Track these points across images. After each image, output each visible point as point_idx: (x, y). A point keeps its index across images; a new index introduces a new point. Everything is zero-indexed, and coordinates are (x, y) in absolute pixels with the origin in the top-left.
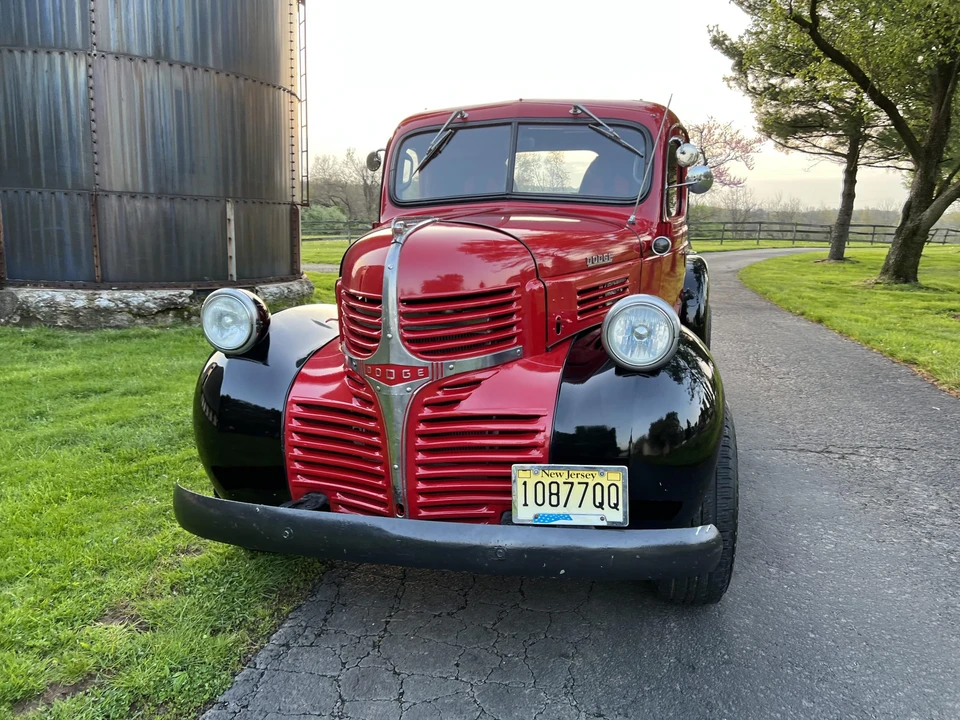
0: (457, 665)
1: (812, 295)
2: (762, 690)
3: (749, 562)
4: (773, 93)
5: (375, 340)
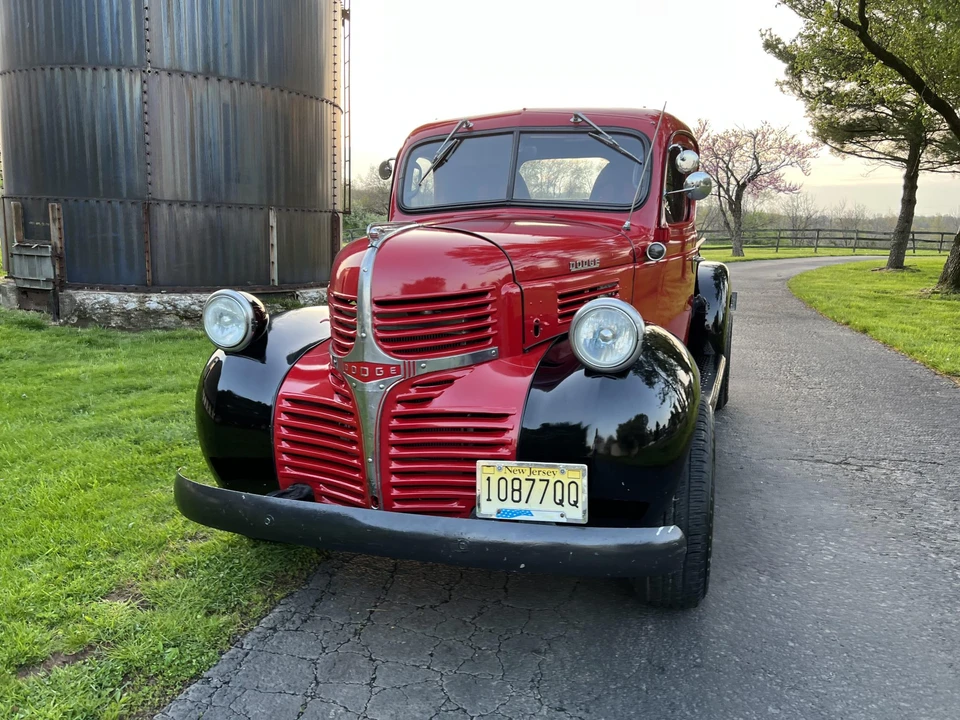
0: (431, 655)
1: (861, 305)
2: (729, 694)
3: (740, 570)
4: (828, 97)
5: (351, 338)
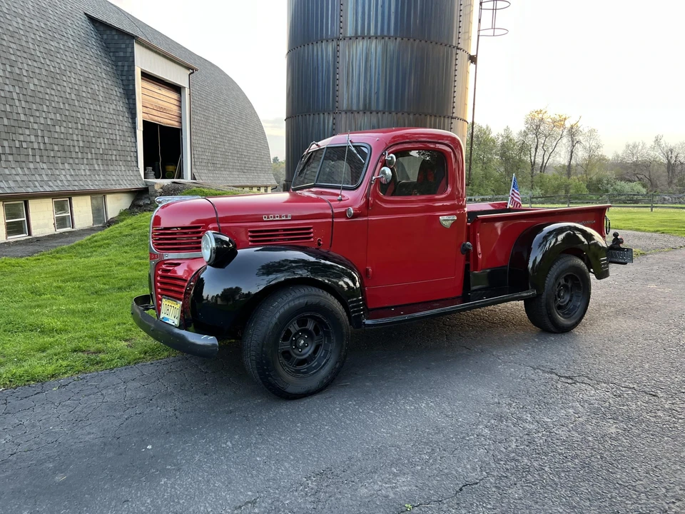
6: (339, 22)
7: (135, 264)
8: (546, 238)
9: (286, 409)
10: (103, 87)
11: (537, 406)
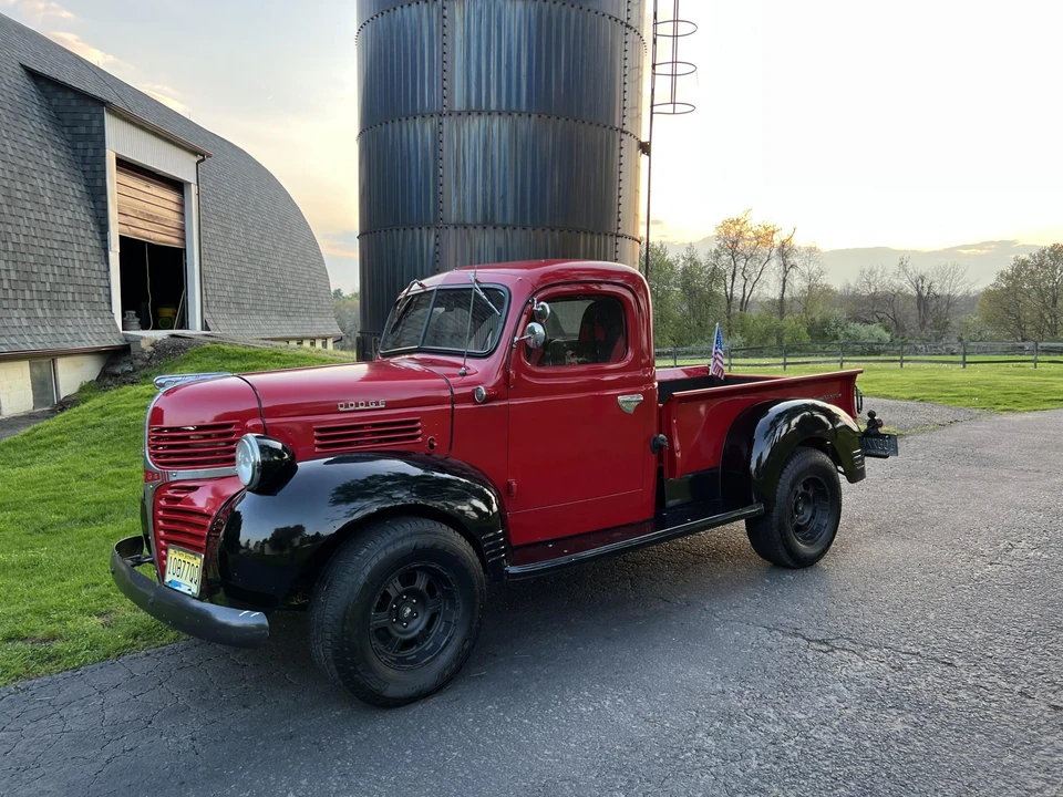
6: (441, 88)
7: (110, 475)
8: (774, 424)
9: (384, 725)
10: (51, 183)
11: (782, 693)
